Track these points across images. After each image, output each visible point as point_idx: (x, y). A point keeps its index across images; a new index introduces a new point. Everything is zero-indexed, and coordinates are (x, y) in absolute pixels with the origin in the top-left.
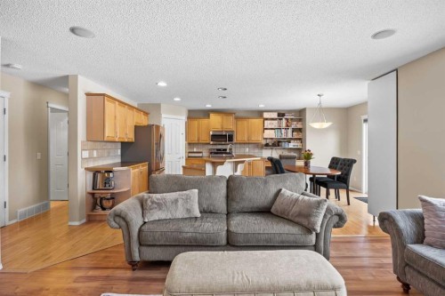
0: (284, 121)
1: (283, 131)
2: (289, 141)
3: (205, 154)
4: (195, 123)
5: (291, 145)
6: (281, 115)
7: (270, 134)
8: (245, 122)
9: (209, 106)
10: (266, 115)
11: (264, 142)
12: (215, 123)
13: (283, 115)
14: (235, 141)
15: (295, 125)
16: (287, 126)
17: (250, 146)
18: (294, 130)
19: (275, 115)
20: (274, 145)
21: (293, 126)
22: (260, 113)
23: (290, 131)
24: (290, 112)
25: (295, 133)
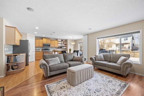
0: (63, 42)
1: (62, 44)
2: (64, 47)
3: (41, 50)
4: (38, 40)
5: (64, 48)
6: (62, 40)
7: (60, 45)
8: (53, 41)
9: (44, 36)
10: (59, 40)
11: (58, 47)
12: (45, 41)
13: (63, 40)
14: (50, 46)
18: (65, 44)
19: (61, 40)
20: (60, 48)
22: (57, 40)
23: (64, 44)
24: (64, 40)
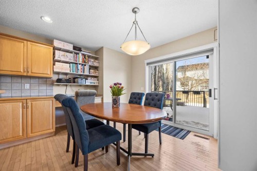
1: (80, 67)
2: (86, 77)
5: (89, 82)
6: (77, 49)
8: (20, 46)
10: (57, 44)
11: (55, 77)
13: (79, 49)
15: (92, 62)
16: (85, 62)
17: (32, 81)
18: (91, 67)
19: (69, 47)
20: (68, 81)
21: (90, 64)
24: (87, 49)
25: (92, 71)
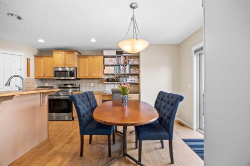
0: (122, 59)
1: (122, 67)
7: (110, 70)
10: (106, 53)
14: (77, 76)
15: (132, 62)
16: (126, 63)
18: (131, 66)
19: (114, 53)
21: (130, 63)
22: (100, 52)
23: (127, 67)
25: (132, 69)
